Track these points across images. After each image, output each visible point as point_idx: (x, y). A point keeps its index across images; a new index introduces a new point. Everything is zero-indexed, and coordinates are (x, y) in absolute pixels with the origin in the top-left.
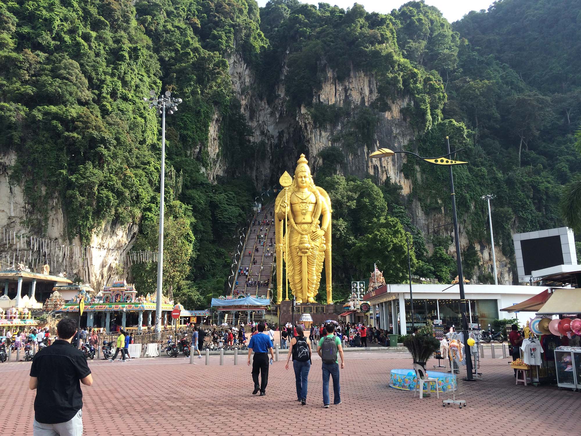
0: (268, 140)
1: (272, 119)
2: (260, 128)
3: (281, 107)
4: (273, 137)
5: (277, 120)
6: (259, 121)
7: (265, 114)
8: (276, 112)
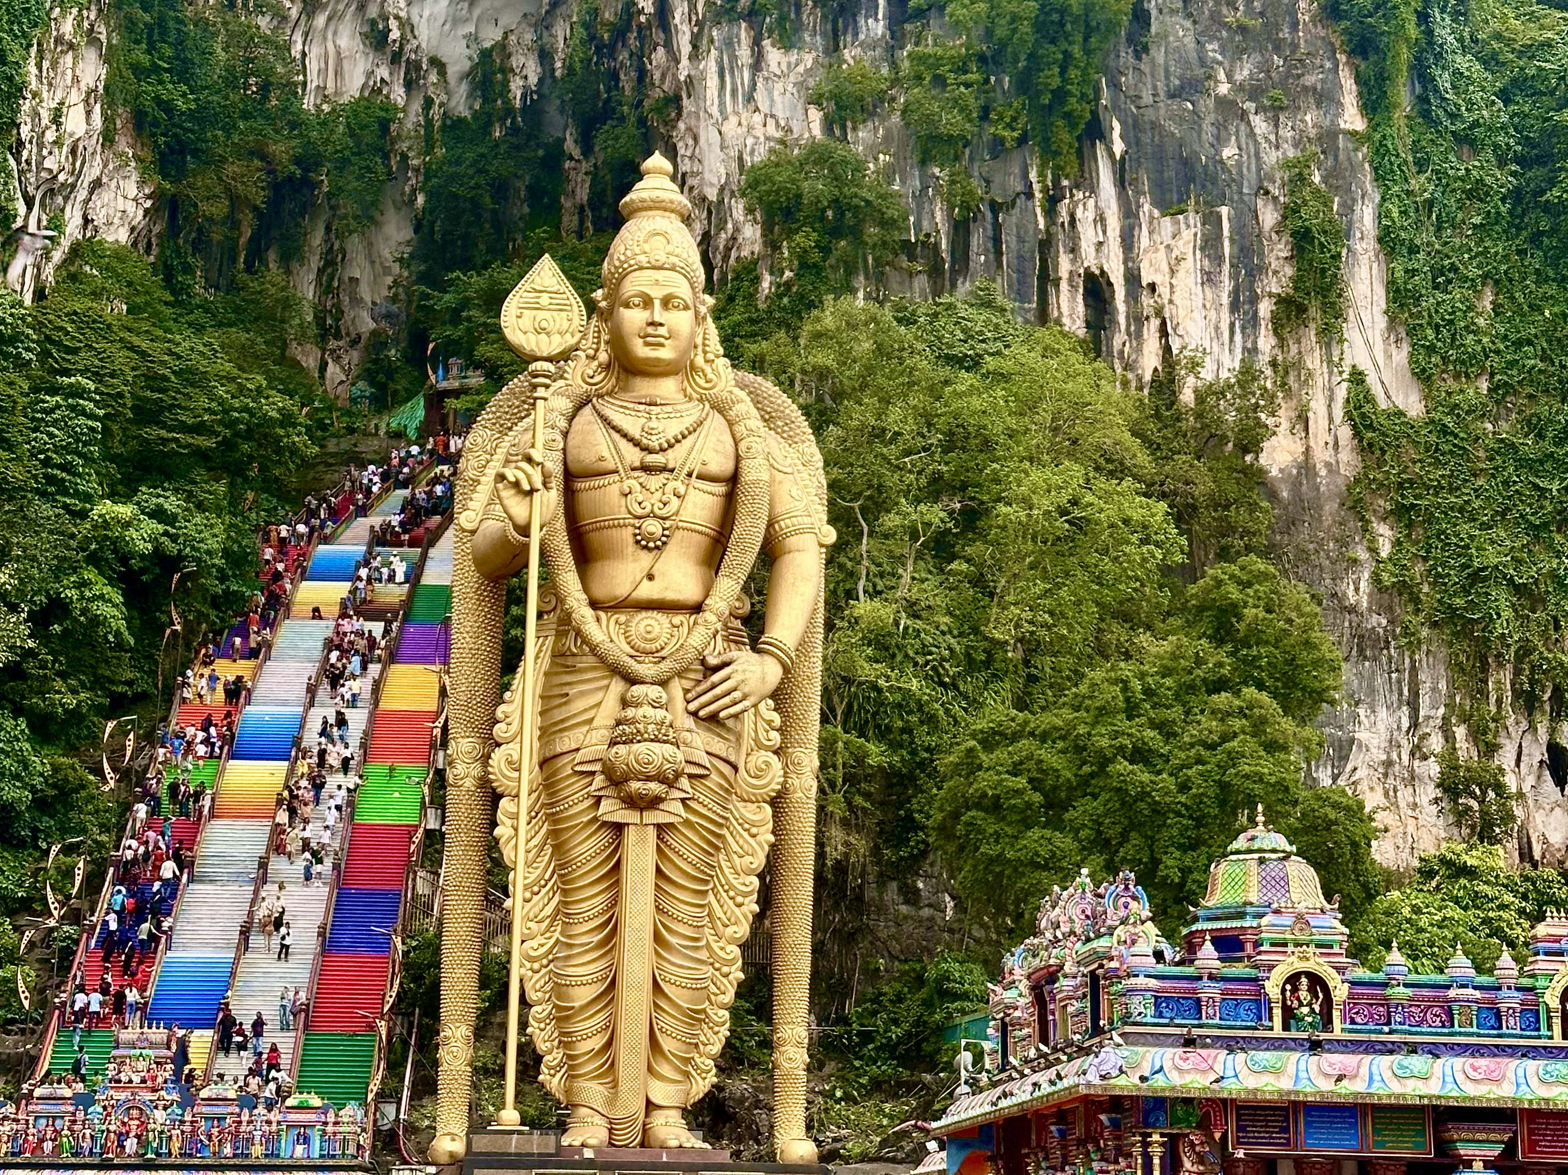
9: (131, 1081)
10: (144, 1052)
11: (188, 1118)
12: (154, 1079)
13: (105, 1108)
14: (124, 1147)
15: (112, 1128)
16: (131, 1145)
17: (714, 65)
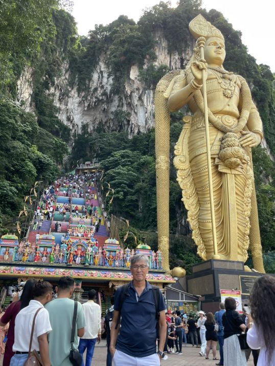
0: (73, 127)
1: (80, 109)
2: (67, 113)
3: (91, 98)
4: (77, 126)
5: (86, 109)
6: (67, 105)
7: (73, 103)
8: (85, 102)
9: (78, 236)
10: (83, 225)
11: (100, 251)
12: (86, 235)
13: (68, 245)
14: (75, 261)
15: (72, 252)
16: (78, 260)
17: (145, 97)
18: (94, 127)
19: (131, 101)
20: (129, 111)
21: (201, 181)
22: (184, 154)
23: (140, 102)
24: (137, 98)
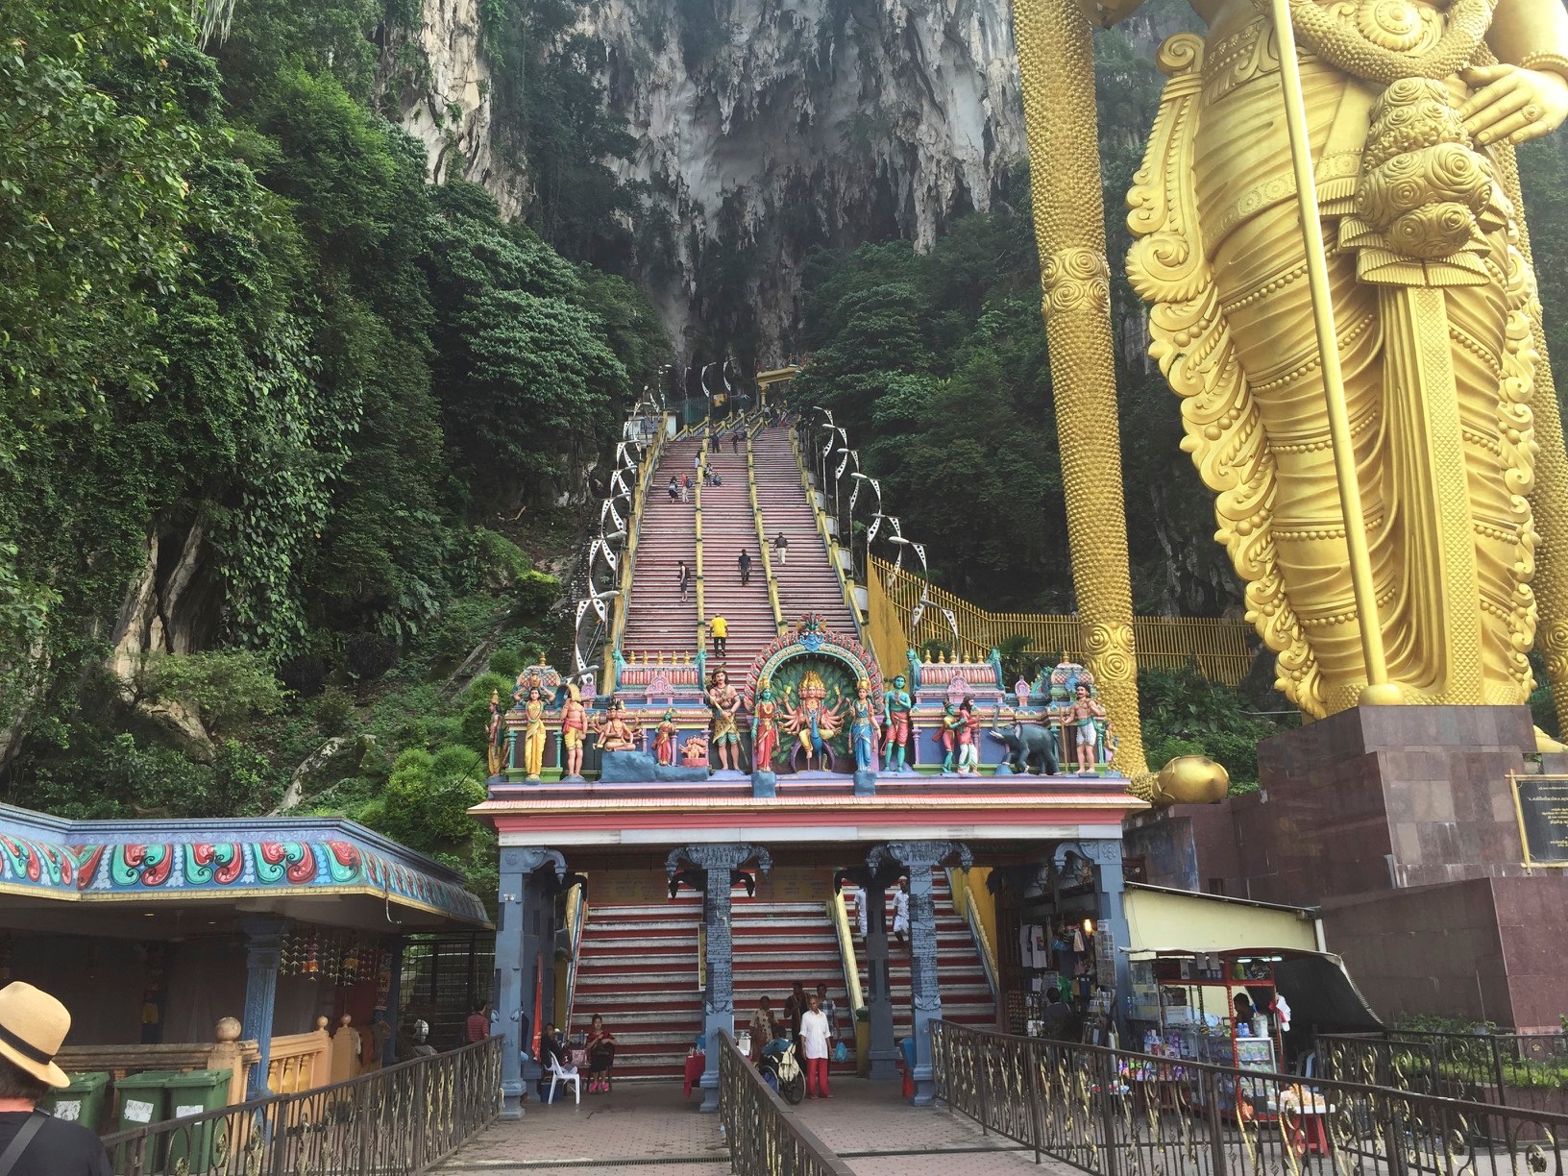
0: (682, 214)
1: (701, 134)
2: (651, 159)
3: (745, 77)
4: (699, 208)
5: (726, 128)
6: (646, 124)
7: (672, 111)
8: (720, 99)
17: (975, 23)
18: (768, 204)
19: (914, 58)
20: (909, 102)
21: (1274, 343)
22: (1178, 224)
23: (954, 54)
24: (940, 38)
